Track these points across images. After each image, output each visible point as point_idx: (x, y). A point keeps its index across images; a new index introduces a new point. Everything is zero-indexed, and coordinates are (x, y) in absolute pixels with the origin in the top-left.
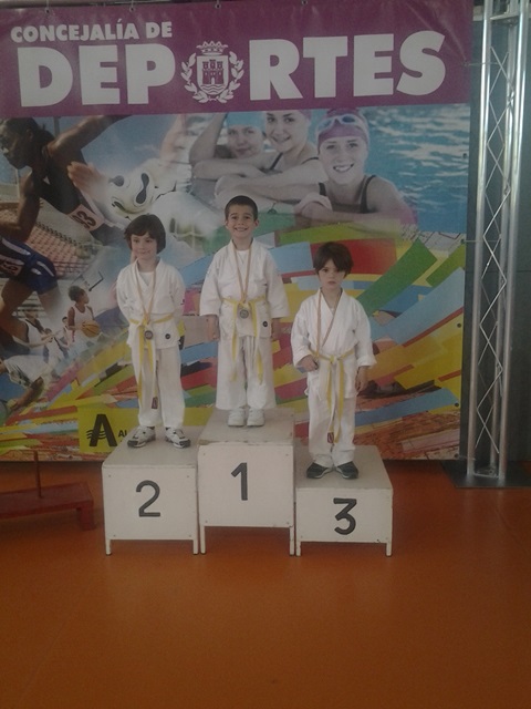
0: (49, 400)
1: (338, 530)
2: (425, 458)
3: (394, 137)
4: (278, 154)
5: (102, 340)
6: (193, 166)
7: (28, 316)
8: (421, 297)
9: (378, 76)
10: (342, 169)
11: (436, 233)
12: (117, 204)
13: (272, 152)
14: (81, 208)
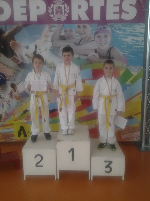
0: (4, 121)
1: (106, 172)
2: (129, 141)
5: (22, 101)
6: (52, 43)
9: (115, 13)
10: (102, 44)
11: (133, 66)
13: (79, 38)
14: (14, 56)
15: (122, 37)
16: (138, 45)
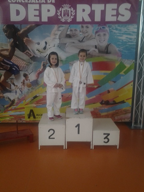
0: (17, 105)
4: (84, 37)
5: (32, 88)
6: (60, 40)
7: (11, 82)
8: (122, 77)
9: (112, 16)
10: (102, 41)
12: (38, 50)
13: (82, 36)
14: (27, 51)
15: (118, 36)
16: (131, 42)
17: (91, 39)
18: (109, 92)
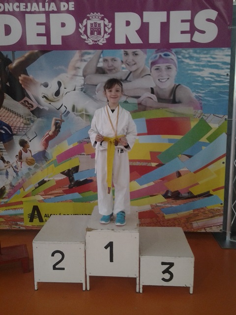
0: (9, 198)
1: (164, 279)
2: (204, 231)
3: (190, 65)
4: (129, 72)
5: (36, 167)
6: (85, 78)
8: (204, 148)
9: (183, 32)
10: (162, 81)
11: (212, 115)
12: (45, 97)
13: (126, 71)
14: (26, 99)
17: (142, 77)
18: (179, 174)
